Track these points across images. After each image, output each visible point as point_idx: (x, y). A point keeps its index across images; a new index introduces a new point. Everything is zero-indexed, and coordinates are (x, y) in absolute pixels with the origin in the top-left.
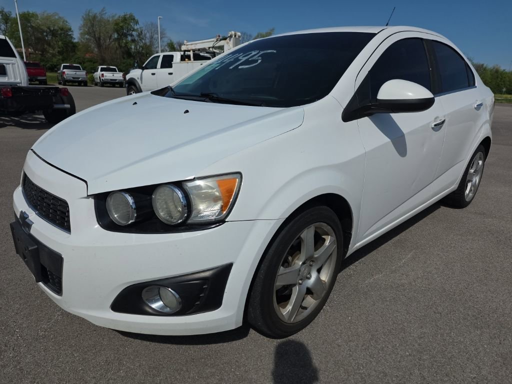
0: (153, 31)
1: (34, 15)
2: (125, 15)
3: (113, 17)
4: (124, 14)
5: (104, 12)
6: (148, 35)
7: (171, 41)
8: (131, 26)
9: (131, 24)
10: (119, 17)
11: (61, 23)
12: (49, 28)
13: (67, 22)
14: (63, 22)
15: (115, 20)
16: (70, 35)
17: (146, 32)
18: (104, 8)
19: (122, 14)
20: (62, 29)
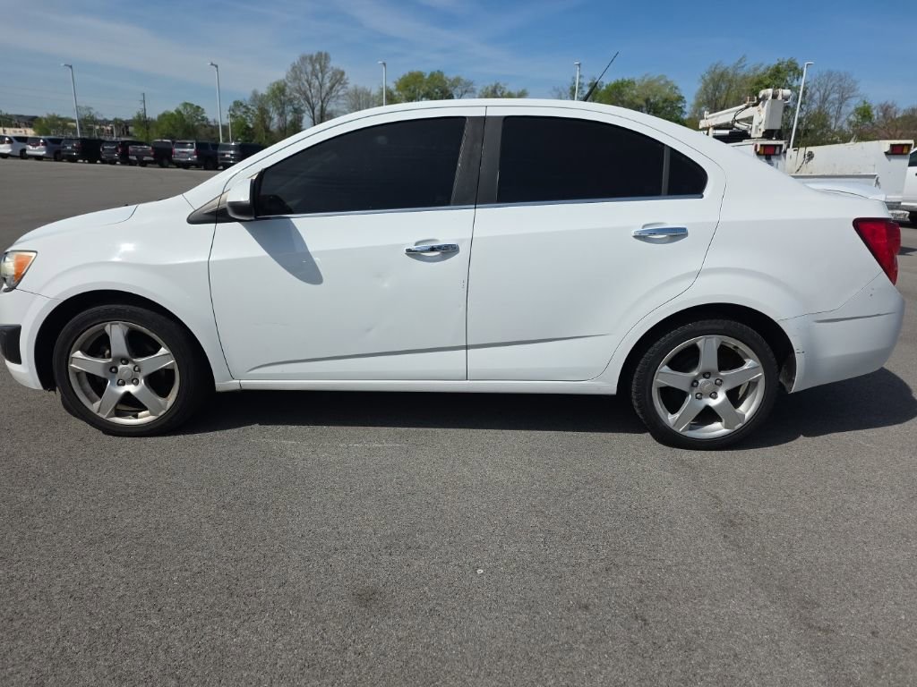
0: (829, 88)
1: (630, 84)
2: (779, 64)
3: (756, 69)
4: (776, 63)
5: (742, 65)
6: (817, 96)
7: (865, 103)
8: (787, 81)
9: (788, 79)
10: (768, 69)
11: (667, 90)
12: (647, 101)
13: (676, 88)
14: (671, 89)
15: (758, 76)
16: (681, 108)
17: (814, 89)
18: (744, 57)
19: (773, 63)
20: (665, 101)
